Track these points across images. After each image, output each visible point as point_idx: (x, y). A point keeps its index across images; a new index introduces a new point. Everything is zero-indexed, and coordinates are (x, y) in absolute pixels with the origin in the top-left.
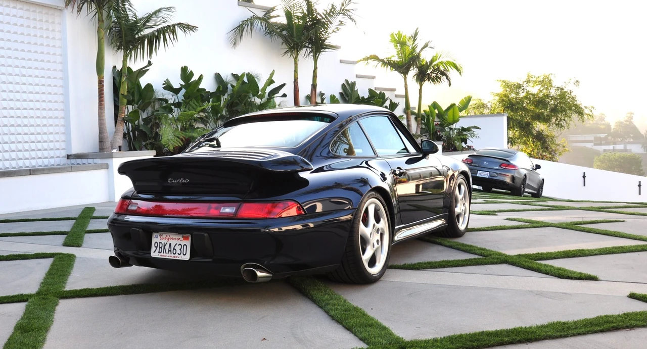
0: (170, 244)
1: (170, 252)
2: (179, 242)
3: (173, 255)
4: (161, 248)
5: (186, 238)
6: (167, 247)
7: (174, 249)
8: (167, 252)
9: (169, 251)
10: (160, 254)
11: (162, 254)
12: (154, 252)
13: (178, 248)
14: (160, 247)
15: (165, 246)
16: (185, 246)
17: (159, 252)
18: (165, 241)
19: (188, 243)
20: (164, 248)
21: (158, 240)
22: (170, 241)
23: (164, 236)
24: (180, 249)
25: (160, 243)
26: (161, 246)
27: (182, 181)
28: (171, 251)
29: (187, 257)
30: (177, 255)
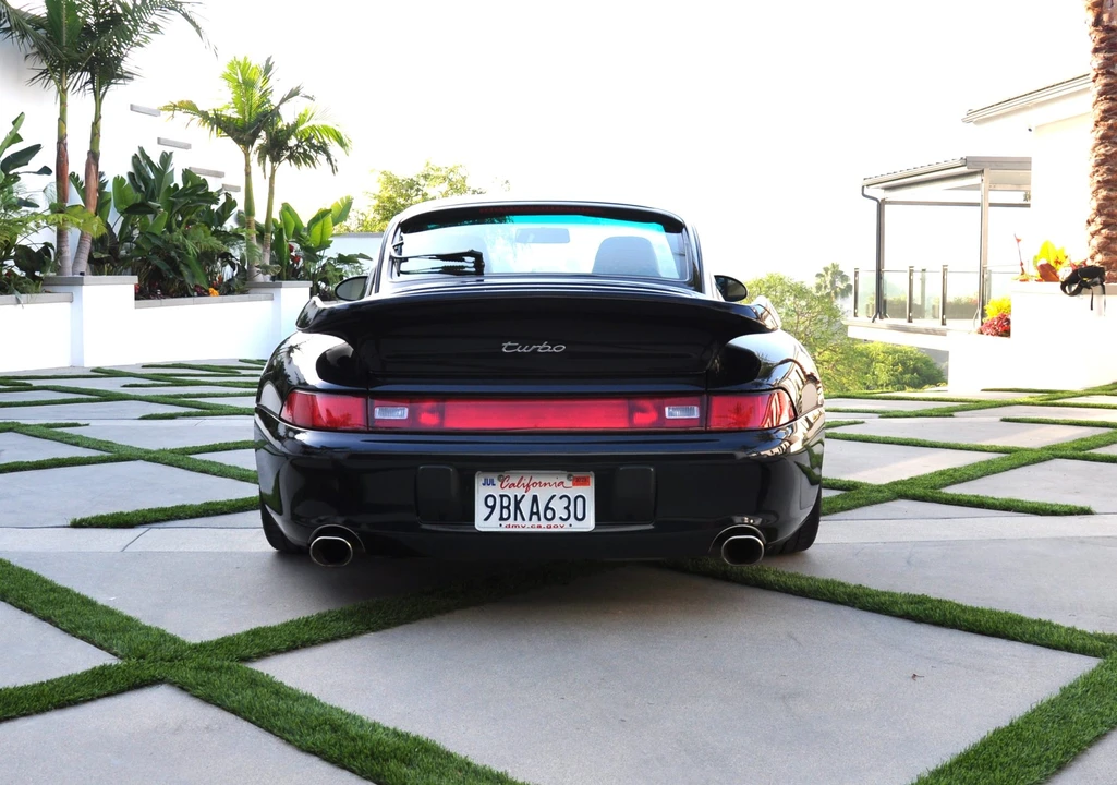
0: (535, 499)
1: (535, 517)
2: (560, 491)
3: (544, 523)
4: (508, 507)
5: (578, 482)
6: (525, 506)
7: (547, 508)
8: (527, 517)
9: (532, 513)
10: (504, 523)
11: (511, 521)
12: (486, 519)
13: (559, 506)
14: (502, 507)
15: (517, 503)
16: (580, 501)
17: (502, 519)
18: (519, 492)
19: (588, 492)
20: (517, 507)
21: (496, 491)
22: (533, 491)
23: (514, 480)
24: (567, 508)
25: (502, 496)
26: (505, 504)
27: (544, 348)
28: (538, 513)
29: (589, 524)
30: (557, 521)
